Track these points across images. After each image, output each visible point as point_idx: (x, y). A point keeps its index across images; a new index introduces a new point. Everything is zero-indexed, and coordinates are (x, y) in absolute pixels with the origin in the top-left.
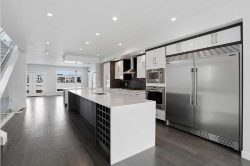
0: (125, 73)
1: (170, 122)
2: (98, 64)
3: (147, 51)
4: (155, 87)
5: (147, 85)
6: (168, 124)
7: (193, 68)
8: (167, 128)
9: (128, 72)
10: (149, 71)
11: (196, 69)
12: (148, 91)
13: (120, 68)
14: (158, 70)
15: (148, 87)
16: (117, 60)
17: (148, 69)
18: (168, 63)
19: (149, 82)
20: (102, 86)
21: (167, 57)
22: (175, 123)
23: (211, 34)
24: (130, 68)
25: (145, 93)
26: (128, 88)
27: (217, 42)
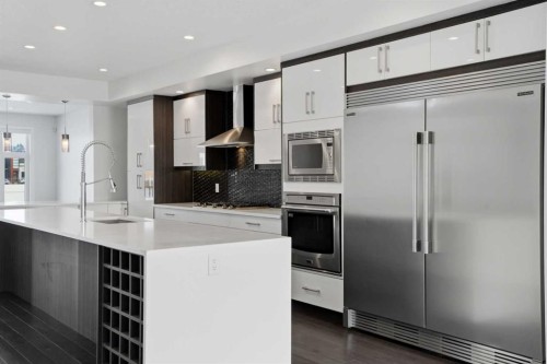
0: (213, 143)
1: (360, 315)
2: (103, 104)
3: (285, 64)
4: (309, 197)
5: (288, 187)
6: (351, 323)
7: (422, 131)
8: (350, 337)
9: (226, 140)
10: (291, 137)
11: (431, 134)
12: (290, 211)
13: (192, 123)
14: (322, 134)
15: (289, 195)
16: (180, 92)
17: (288, 130)
18: (351, 111)
19: (292, 178)
20: (122, 195)
21: (349, 89)
22: (374, 317)
23: (474, 23)
24: (230, 126)
25: (279, 217)
26: (223, 200)
27: (489, 50)
